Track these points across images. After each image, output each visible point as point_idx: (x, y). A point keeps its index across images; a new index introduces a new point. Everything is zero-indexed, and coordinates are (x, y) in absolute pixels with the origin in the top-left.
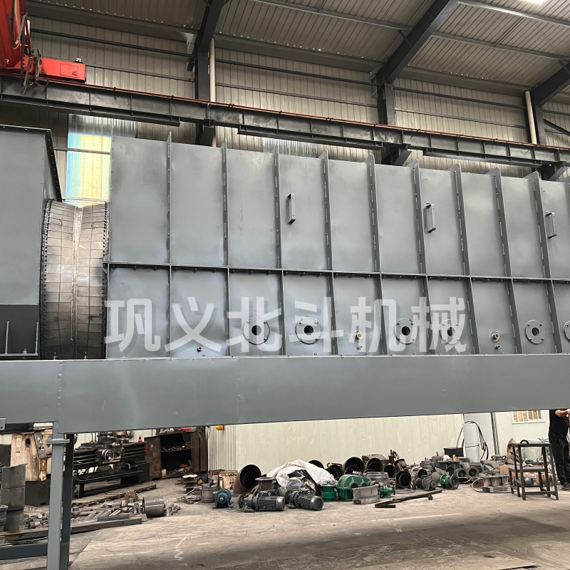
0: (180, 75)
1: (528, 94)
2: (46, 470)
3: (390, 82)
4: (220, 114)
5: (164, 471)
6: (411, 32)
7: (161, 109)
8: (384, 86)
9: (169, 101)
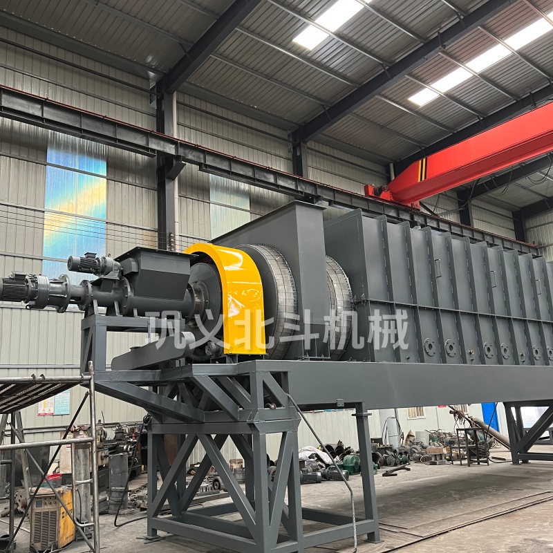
0: (144, 110)
1: (392, 165)
3: (305, 142)
4: (187, 151)
5: (143, 467)
6: (331, 108)
7: (140, 141)
8: (299, 145)
9: (146, 134)
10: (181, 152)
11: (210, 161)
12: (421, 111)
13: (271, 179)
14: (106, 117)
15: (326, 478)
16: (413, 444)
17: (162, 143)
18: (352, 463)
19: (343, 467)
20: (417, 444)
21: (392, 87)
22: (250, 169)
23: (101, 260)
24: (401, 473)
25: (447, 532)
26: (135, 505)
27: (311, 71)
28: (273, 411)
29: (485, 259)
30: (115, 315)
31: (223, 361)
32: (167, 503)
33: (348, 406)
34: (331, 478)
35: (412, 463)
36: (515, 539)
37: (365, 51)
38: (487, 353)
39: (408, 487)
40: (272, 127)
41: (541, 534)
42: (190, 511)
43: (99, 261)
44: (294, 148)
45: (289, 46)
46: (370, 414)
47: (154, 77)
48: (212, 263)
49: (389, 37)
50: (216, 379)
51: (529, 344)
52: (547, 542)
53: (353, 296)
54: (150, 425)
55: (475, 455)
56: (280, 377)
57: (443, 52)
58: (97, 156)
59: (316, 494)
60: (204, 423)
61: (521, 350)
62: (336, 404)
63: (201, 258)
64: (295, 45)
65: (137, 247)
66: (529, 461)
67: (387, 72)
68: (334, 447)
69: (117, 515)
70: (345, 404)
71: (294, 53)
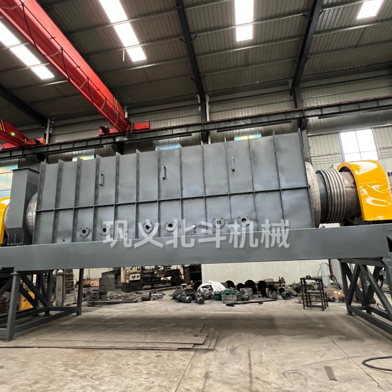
2: (129, 279)
4: (208, 126)
5: (192, 281)
45: (238, 45)
58: (176, 143)
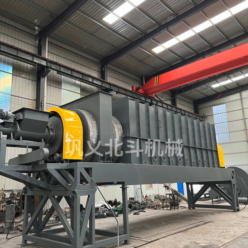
0: (32, 44)
1: (144, 78)
3: (106, 65)
4: (52, 65)
6: (118, 51)
7: (30, 58)
8: (104, 66)
9: (33, 55)
10: (49, 65)
11: (62, 70)
12: (157, 55)
13: (91, 80)
14: (13, 46)
15: (108, 215)
16: (147, 200)
17: (40, 60)
18: (120, 209)
19: (116, 211)
20: (149, 200)
21: (145, 44)
22: (81, 75)
23: (5, 113)
24: (141, 214)
25: (159, 239)
26: (17, 229)
27: (110, 33)
28: (84, 185)
29: (180, 121)
30: (11, 139)
31: (62, 162)
32: (32, 228)
33: (118, 183)
34: (111, 215)
35: (146, 209)
36: (187, 242)
37: (134, 27)
38: (179, 161)
39: (144, 219)
40: (92, 57)
41: (198, 240)
42: (44, 232)
43: (4, 113)
44: (102, 67)
45: (101, 21)
46: (128, 187)
47: (38, 29)
48: (59, 117)
49: (144, 22)
50: (59, 171)
51: (196, 158)
52: (200, 243)
53: (124, 134)
54: (26, 191)
55: (173, 205)
56: (88, 170)
57: (167, 31)
58: (8, 63)
59: (103, 223)
60: (52, 191)
61: (193, 160)
62: (113, 182)
63: (54, 114)
64: (104, 21)
65: (23, 108)
66: (195, 208)
67: (143, 37)
68: (113, 202)
69: (8, 234)
70: (117, 182)
71: (103, 25)
